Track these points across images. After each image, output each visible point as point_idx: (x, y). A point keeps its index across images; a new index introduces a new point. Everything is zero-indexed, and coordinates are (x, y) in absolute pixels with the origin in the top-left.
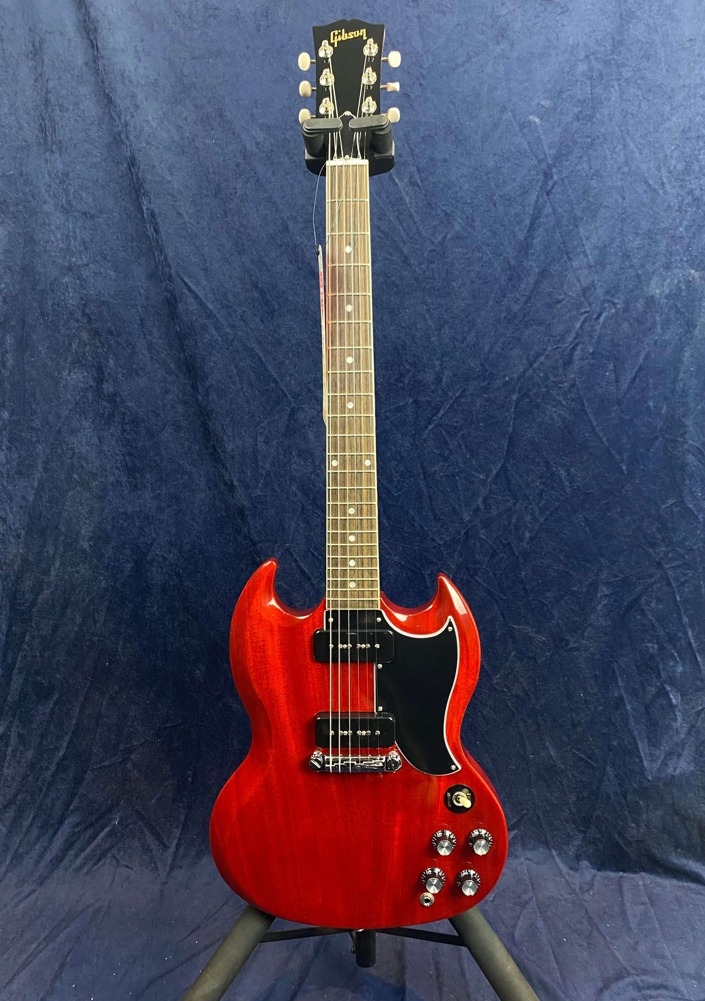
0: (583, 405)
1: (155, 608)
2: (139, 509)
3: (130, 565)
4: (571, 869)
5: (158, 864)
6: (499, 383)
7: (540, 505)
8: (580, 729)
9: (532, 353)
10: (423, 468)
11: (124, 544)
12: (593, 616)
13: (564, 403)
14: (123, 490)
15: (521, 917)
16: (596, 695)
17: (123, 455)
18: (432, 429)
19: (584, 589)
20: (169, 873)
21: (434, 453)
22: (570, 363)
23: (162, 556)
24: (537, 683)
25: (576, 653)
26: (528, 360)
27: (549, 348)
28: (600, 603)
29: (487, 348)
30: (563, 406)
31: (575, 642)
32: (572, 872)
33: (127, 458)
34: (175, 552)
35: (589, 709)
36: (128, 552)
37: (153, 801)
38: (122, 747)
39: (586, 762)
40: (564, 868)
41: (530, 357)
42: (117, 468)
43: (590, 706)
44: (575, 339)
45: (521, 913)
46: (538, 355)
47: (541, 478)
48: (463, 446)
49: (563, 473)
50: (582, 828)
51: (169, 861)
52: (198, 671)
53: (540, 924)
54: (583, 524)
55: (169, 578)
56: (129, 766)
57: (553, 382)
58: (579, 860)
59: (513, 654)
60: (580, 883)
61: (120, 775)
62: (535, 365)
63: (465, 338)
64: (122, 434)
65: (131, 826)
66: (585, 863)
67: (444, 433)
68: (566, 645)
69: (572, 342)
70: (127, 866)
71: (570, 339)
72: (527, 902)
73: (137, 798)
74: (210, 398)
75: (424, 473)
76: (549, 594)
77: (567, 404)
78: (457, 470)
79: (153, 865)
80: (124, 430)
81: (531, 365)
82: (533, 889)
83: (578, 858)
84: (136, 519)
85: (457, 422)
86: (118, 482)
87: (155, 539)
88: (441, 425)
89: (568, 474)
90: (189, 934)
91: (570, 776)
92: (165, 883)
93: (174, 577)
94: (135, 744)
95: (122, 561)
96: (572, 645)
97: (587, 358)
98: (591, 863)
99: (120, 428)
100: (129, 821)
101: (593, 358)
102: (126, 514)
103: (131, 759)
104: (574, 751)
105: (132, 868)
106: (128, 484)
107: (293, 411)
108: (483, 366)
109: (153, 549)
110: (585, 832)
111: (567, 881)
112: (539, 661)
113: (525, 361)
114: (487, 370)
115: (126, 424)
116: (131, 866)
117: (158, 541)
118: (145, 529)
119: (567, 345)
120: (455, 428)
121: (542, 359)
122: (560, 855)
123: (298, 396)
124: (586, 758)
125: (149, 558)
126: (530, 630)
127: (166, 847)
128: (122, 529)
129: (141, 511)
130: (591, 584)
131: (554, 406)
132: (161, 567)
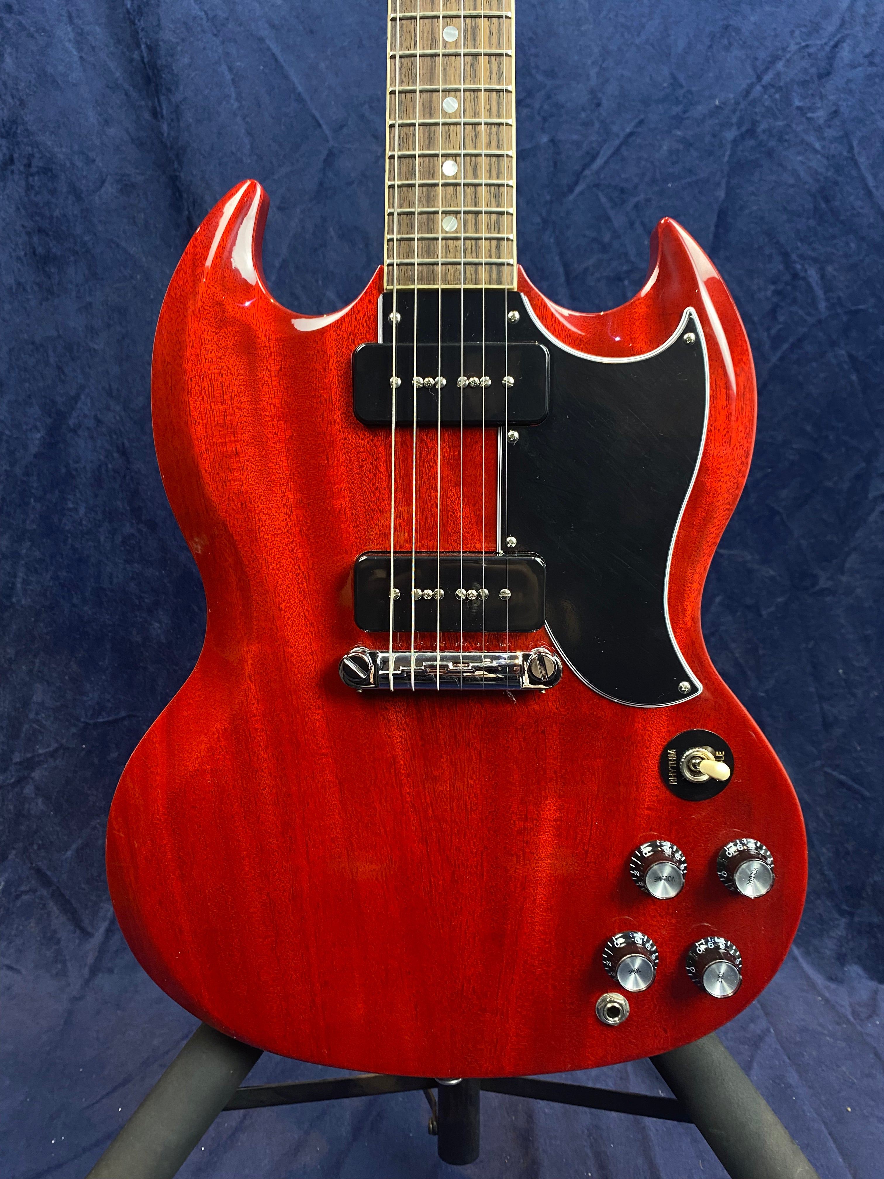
0: (851, 148)
1: (82, 511)
2: (55, 334)
3: (38, 436)
4: (831, 979)
5: (69, 964)
6: (700, 110)
7: (773, 332)
8: (838, 731)
9: (762, 55)
10: (566, 265)
11: (29, 397)
12: (859, 534)
13: (817, 146)
14: (28, 300)
15: (755, 1065)
16: (865, 669)
17: (28, 234)
18: (582, 193)
19: (846, 486)
20: (87, 982)
21: (584, 236)
22: (828, 74)
23: (96, 418)
24: (761, 652)
25: (828, 599)
26: (754, 68)
27: (793, 48)
28: (873, 510)
29: (681, 44)
30: (816, 151)
31: (828, 579)
32: (833, 986)
33: (35, 239)
34: (118, 408)
35: (854, 695)
36: (35, 411)
37: (69, 853)
38: (17, 758)
39: (850, 788)
40: (819, 979)
41: (758, 63)
42: (19, 258)
43: (855, 691)
44: (838, 31)
45: (752, 1057)
46: (775, 59)
47: (774, 283)
48: (637, 225)
49: (813, 274)
50: (844, 907)
51: (90, 960)
52: (156, 625)
53: (793, 1077)
54: (846, 367)
55: (107, 457)
56: (29, 790)
57: (798, 108)
58: (843, 965)
59: (718, 599)
60: (851, 1005)
61: (11, 807)
62: (767, 78)
63: (643, 27)
64: (27, 195)
65: (25, 897)
66: (854, 970)
67: (603, 200)
68: (813, 585)
69: (834, 35)
70: (10, 968)
71: (831, 29)
72: (761, 1038)
73: (39, 849)
74: (182, 125)
75: (567, 274)
76: (784, 493)
77: (824, 147)
78: (625, 268)
79: (59, 966)
80: (29, 188)
81: (759, 78)
82: (767, 1014)
83: (841, 959)
84: (51, 353)
85: (627, 180)
86: (19, 284)
87: (82, 388)
88: (597, 186)
89: (823, 277)
90: (108, 1094)
91: (821, 815)
92: (76, 999)
93: (116, 455)
94: (41, 751)
95: (24, 427)
96: (823, 583)
97: (860, 65)
98: (866, 969)
99: (23, 183)
100: (23, 888)
101: (871, 64)
102: (33, 343)
103: (32, 779)
104: (829, 770)
105: (18, 971)
106: (36, 288)
107: (331, 154)
108: (674, 77)
109: (79, 405)
110: (851, 914)
111: (827, 1001)
112: (764, 613)
113: (749, 70)
114: (681, 86)
115: (32, 175)
116: (18, 967)
117: (87, 390)
118: (66, 370)
119: (824, 41)
120: (622, 191)
121: (780, 65)
122: (807, 953)
123: (342, 127)
124: (850, 783)
125: (72, 422)
126: (749, 557)
127: (86, 934)
128: (25, 370)
129: (60, 336)
130: (858, 477)
131: (799, 153)
132: (92, 438)
